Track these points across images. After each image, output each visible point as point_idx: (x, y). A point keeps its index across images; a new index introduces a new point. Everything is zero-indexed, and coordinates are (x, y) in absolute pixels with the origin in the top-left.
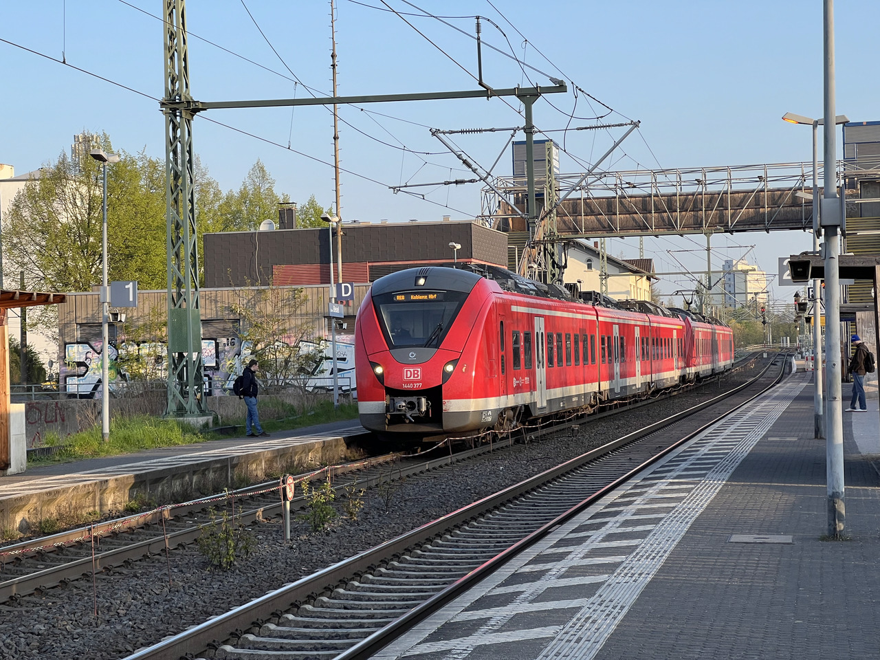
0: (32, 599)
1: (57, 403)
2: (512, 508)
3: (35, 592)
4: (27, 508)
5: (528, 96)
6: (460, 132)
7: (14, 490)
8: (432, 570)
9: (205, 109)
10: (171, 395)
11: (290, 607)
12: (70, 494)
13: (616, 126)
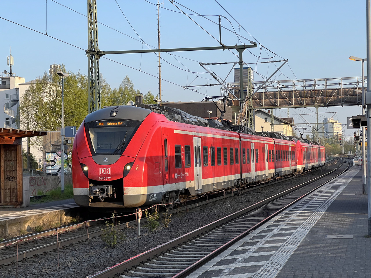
0: (32, 259)
1: (42, 177)
2: (233, 223)
3: (33, 257)
4: (30, 221)
5: (241, 49)
6: (212, 64)
7: (25, 214)
8: (200, 249)
9: (105, 54)
11: (140, 264)
12: (48, 216)
13: (278, 61)
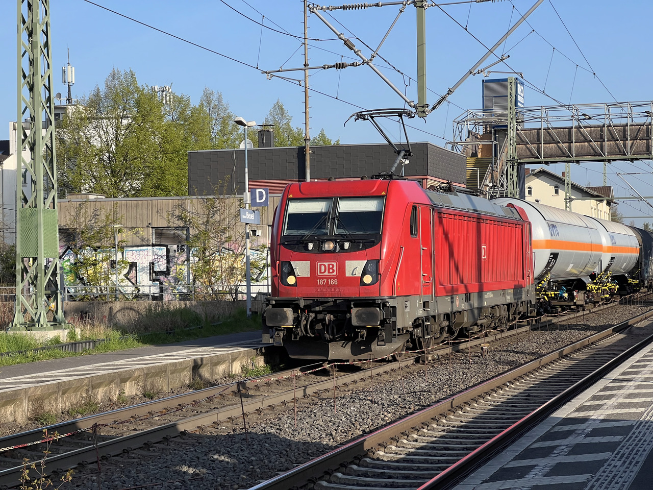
10: (18, 305)
